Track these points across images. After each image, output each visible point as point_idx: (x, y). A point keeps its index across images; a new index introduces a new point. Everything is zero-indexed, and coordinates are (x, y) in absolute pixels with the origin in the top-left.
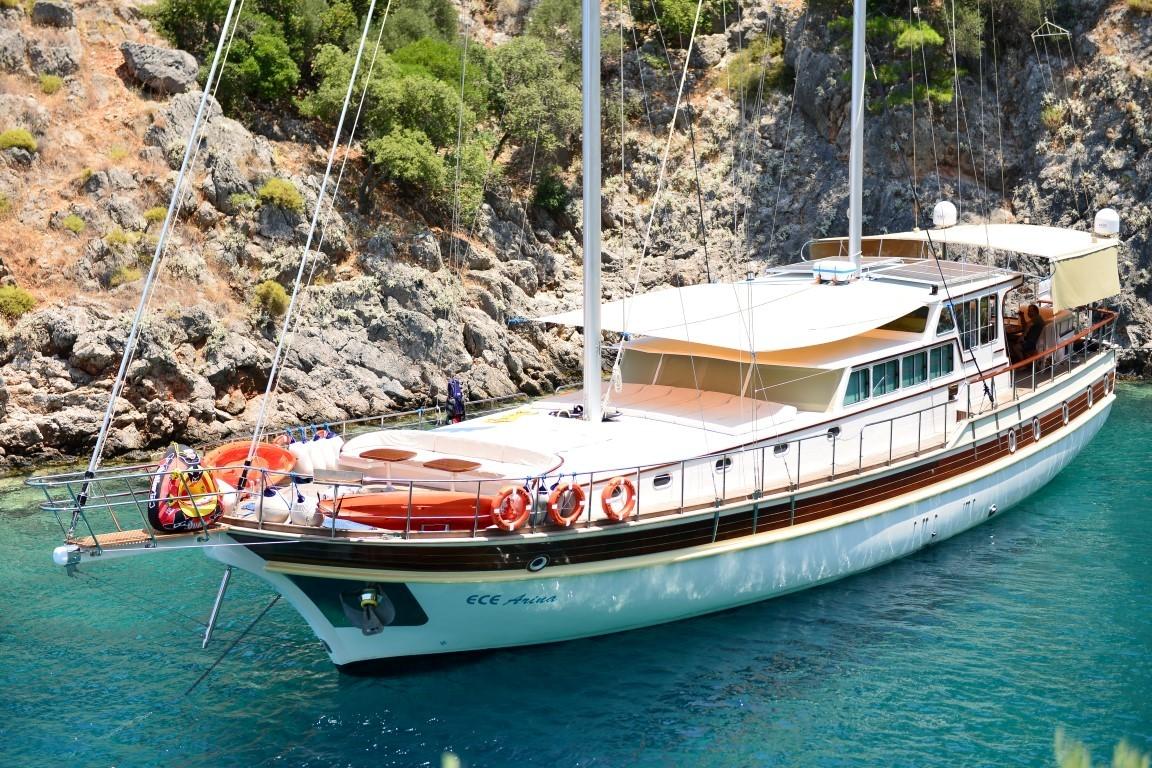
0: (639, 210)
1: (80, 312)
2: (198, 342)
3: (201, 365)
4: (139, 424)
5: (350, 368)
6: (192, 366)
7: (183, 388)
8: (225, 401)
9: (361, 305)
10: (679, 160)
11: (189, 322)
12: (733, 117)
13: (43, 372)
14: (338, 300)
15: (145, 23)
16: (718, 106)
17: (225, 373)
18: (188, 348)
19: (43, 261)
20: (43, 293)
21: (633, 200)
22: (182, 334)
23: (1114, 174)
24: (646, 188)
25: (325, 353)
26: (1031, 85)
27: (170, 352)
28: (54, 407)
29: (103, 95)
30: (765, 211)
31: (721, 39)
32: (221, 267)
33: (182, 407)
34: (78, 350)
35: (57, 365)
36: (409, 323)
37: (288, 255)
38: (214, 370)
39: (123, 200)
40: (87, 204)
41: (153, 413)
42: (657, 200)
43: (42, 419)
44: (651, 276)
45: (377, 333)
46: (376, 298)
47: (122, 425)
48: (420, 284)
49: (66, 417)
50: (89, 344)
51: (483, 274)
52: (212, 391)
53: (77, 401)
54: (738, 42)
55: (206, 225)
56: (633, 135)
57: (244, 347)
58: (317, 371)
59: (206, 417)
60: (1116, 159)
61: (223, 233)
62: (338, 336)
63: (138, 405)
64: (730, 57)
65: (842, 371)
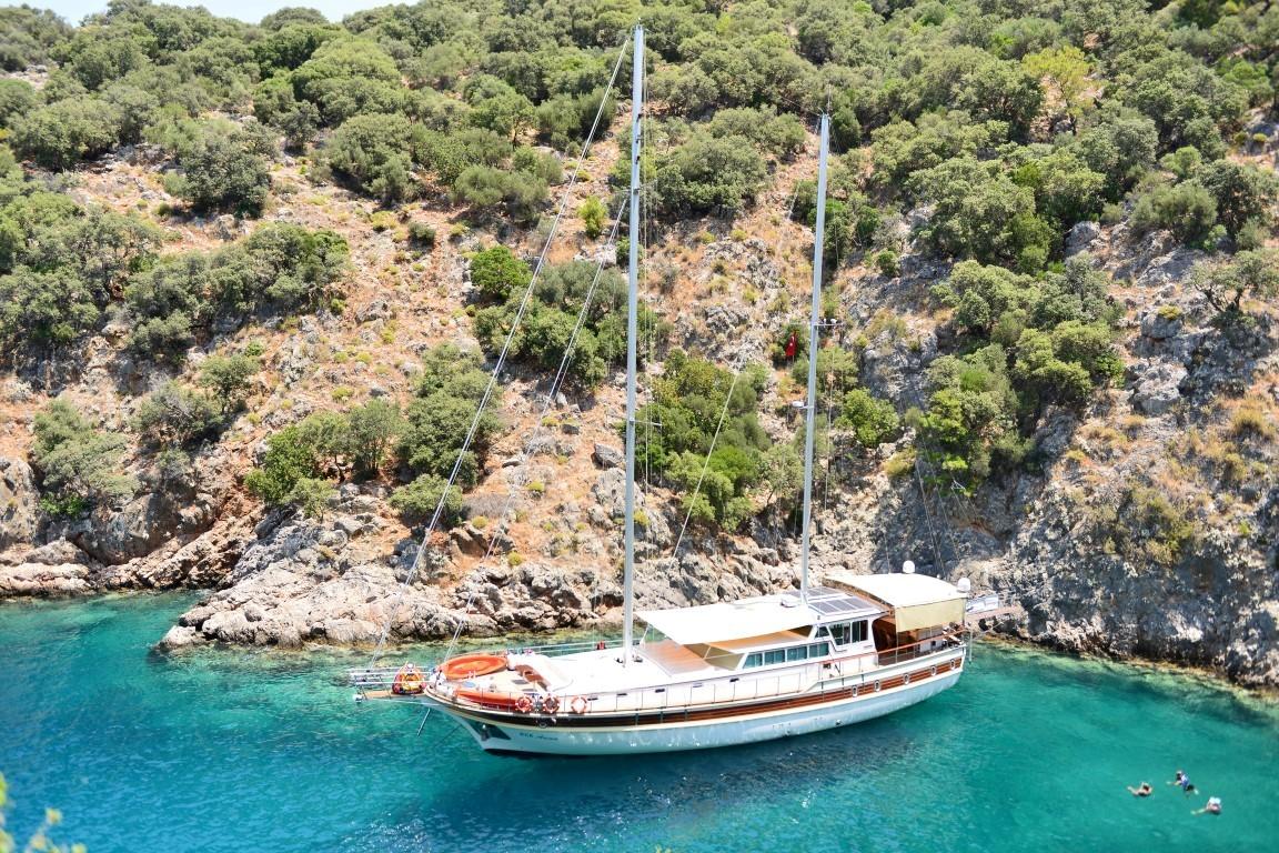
0: (836, 527)
1: (537, 567)
2: (588, 583)
3: (588, 593)
4: (555, 617)
5: (657, 600)
6: (582, 594)
7: (576, 603)
8: (597, 609)
9: (669, 571)
10: (858, 505)
11: (583, 575)
12: (887, 487)
13: (520, 591)
14: (659, 568)
15: (614, 431)
16: (881, 481)
17: (598, 598)
18: (583, 585)
19: (531, 543)
20: (526, 556)
21: (834, 521)
22: (580, 580)
23: (1050, 541)
24: (840, 517)
25: (647, 591)
26: (1018, 490)
27: (571, 588)
28: (521, 606)
29: (582, 465)
30: (892, 535)
31: (892, 446)
32: (610, 550)
33: (575, 612)
34: (533, 584)
35: (525, 588)
36: (687, 581)
37: (641, 546)
38: (592, 596)
39: (571, 517)
40: (556, 518)
41: (562, 613)
42: (844, 523)
43: (516, 611)
44: (834, 561)
45: (674, 584)
46: (677, 567)
47: (547, 617)
48: (697, 564)
49: (524, 612)
50: (538, 582)
51: (741, 557)
52: (589, 604)
53: (530, 605)
54: (900, 448)
55: (608, 529)
56: (838, 491)
57: (609, 586)
58: (642, 599)
59: (585, 617)
60: (1052, 536)
61: (614, 533)
62: (655, 584)
63: (556, 609)
64: (895, 455)
65: (742, 655)
